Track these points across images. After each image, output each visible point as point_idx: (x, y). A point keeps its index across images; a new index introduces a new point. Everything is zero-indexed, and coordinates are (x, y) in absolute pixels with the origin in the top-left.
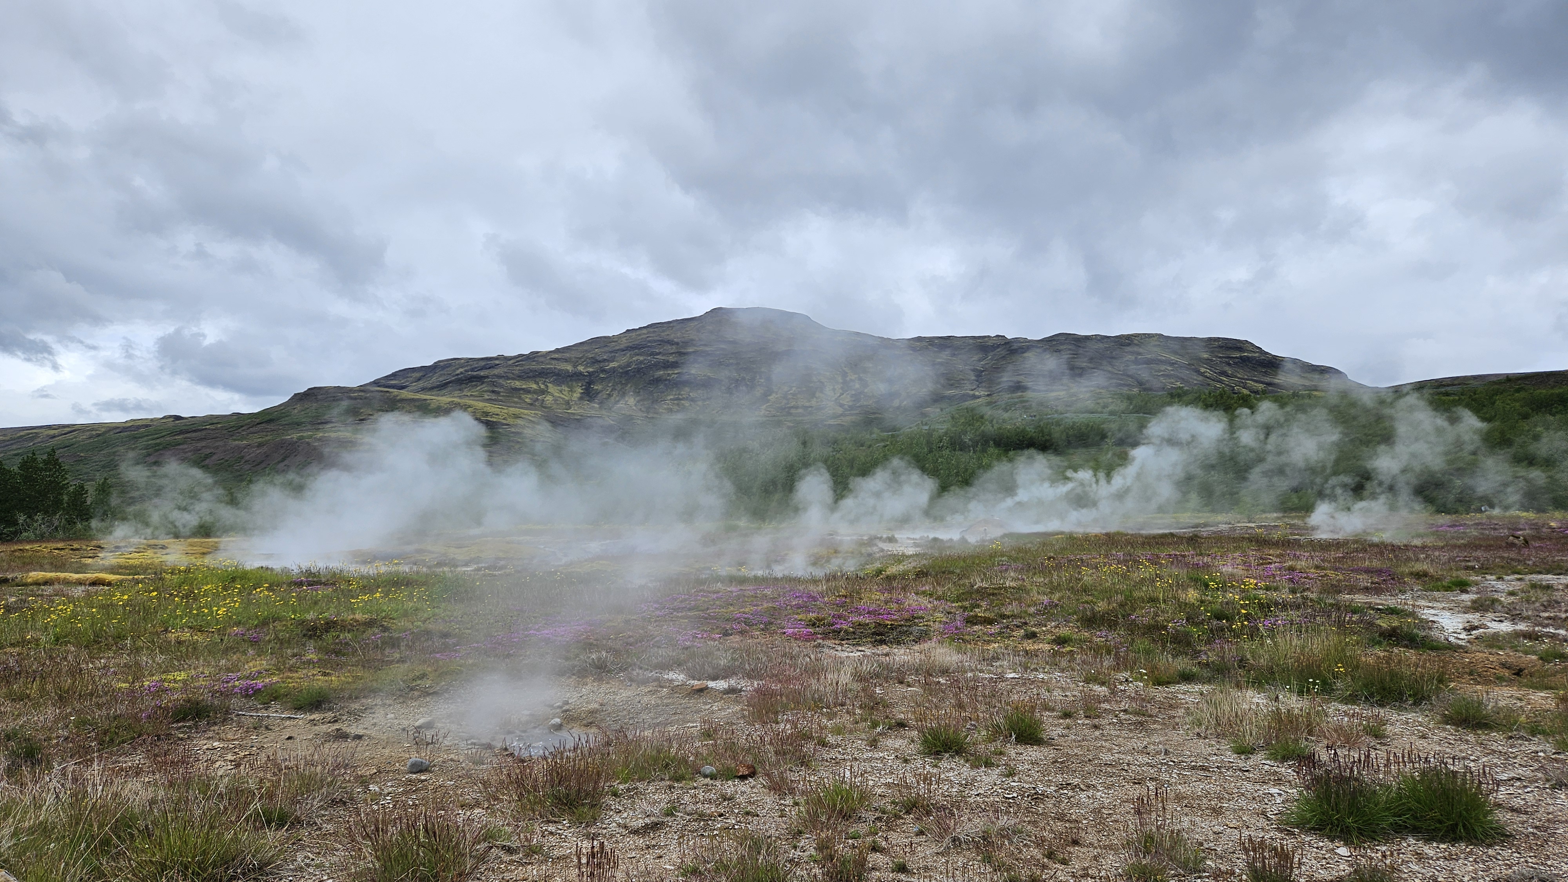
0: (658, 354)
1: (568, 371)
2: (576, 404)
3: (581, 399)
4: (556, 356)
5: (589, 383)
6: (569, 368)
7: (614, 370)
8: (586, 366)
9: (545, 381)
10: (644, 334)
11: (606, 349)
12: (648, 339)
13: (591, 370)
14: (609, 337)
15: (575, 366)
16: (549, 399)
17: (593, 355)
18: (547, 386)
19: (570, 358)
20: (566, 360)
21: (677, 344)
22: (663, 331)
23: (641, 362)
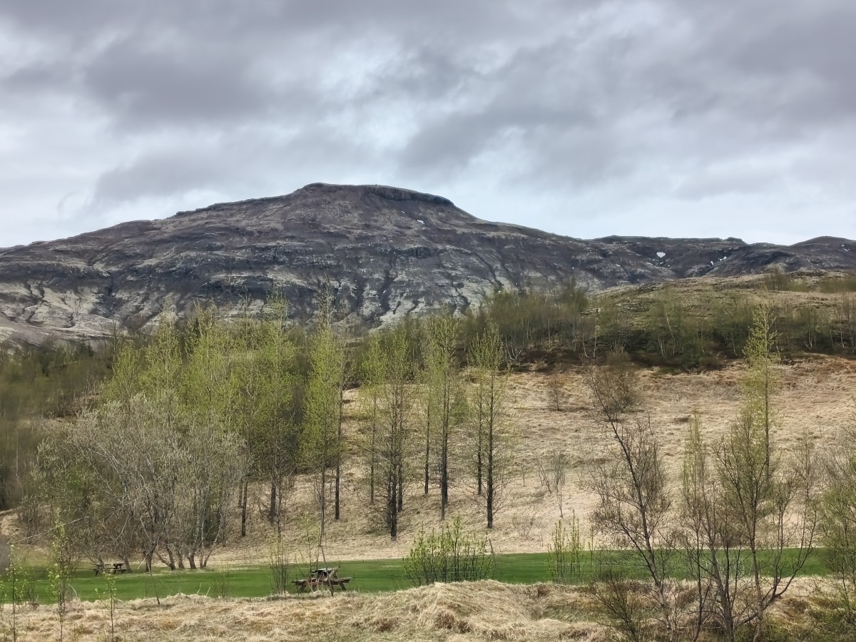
0: (219, 248)
1: (78, 270)
2: (83, 319)
3: (94, 312)
4: (64, 247)
5: (110, 290)
6: (81, 265)
7: (151, 270)
8: (108, 264)
9: (40, 285)
10: (202, 218)
11: (142, 239)
12: (207, 226)
13: (114, 269)
14: (148, 223)
15: (90, 263)
16: (41, 311)
17: (120, 248)
18: (42, 293)
19: (85, 251)
20: (79, 254)
21: (250, 234)
22: (232, 215)
23: (192, 260)
